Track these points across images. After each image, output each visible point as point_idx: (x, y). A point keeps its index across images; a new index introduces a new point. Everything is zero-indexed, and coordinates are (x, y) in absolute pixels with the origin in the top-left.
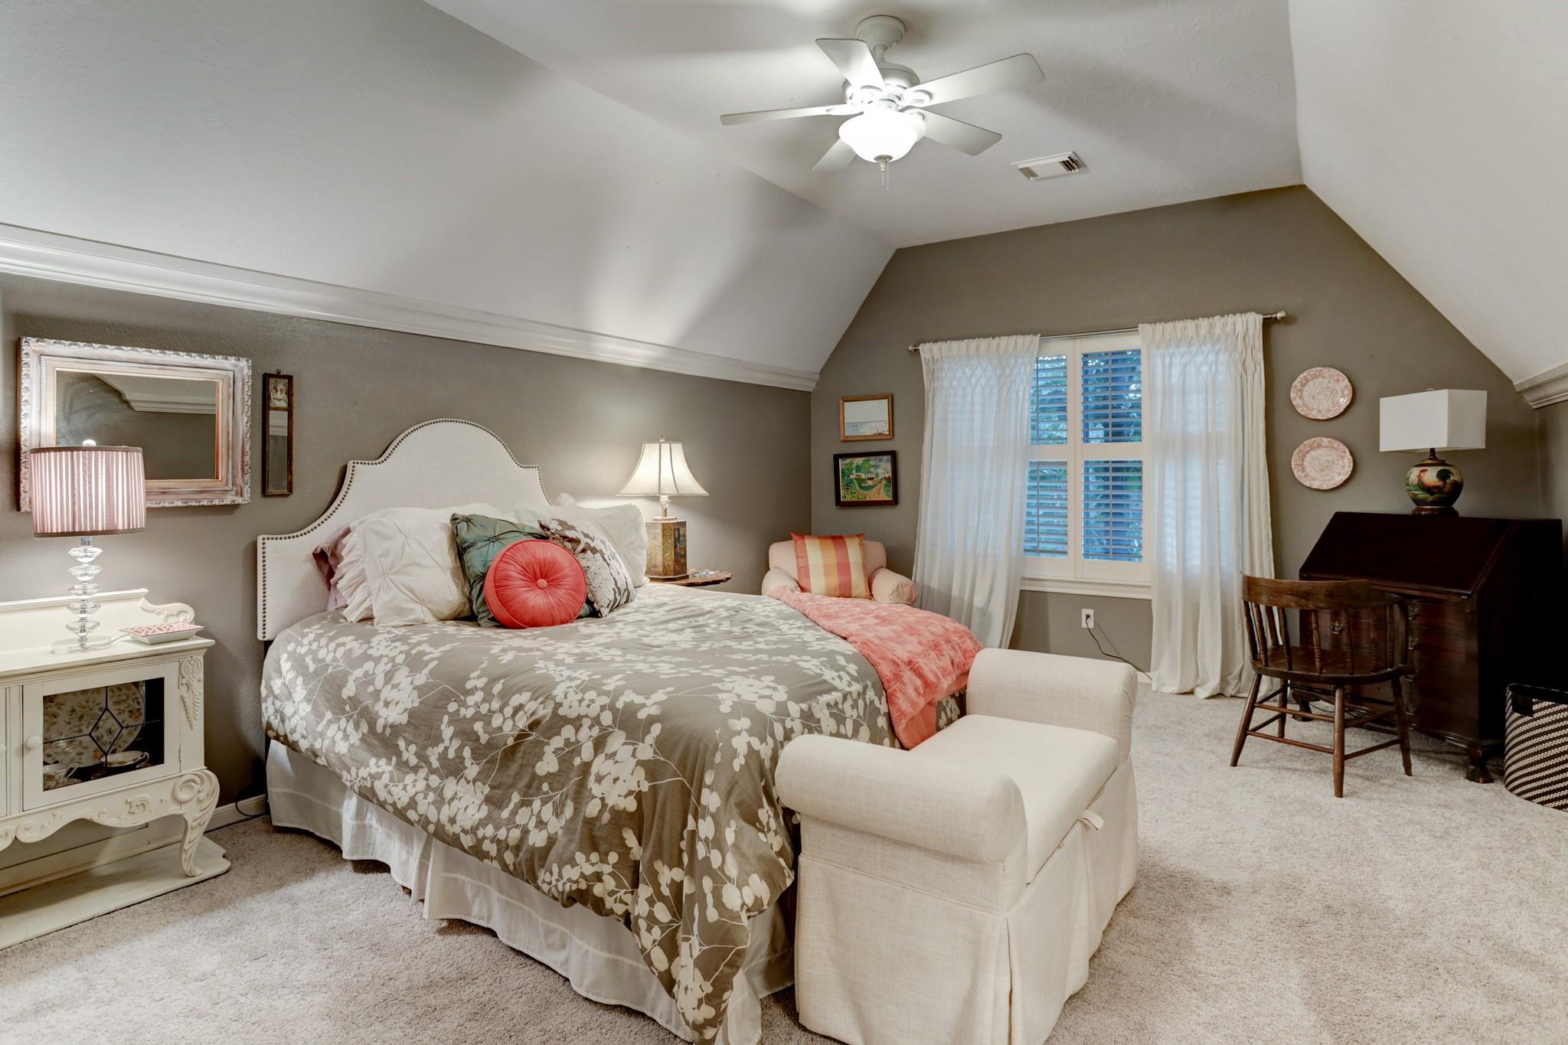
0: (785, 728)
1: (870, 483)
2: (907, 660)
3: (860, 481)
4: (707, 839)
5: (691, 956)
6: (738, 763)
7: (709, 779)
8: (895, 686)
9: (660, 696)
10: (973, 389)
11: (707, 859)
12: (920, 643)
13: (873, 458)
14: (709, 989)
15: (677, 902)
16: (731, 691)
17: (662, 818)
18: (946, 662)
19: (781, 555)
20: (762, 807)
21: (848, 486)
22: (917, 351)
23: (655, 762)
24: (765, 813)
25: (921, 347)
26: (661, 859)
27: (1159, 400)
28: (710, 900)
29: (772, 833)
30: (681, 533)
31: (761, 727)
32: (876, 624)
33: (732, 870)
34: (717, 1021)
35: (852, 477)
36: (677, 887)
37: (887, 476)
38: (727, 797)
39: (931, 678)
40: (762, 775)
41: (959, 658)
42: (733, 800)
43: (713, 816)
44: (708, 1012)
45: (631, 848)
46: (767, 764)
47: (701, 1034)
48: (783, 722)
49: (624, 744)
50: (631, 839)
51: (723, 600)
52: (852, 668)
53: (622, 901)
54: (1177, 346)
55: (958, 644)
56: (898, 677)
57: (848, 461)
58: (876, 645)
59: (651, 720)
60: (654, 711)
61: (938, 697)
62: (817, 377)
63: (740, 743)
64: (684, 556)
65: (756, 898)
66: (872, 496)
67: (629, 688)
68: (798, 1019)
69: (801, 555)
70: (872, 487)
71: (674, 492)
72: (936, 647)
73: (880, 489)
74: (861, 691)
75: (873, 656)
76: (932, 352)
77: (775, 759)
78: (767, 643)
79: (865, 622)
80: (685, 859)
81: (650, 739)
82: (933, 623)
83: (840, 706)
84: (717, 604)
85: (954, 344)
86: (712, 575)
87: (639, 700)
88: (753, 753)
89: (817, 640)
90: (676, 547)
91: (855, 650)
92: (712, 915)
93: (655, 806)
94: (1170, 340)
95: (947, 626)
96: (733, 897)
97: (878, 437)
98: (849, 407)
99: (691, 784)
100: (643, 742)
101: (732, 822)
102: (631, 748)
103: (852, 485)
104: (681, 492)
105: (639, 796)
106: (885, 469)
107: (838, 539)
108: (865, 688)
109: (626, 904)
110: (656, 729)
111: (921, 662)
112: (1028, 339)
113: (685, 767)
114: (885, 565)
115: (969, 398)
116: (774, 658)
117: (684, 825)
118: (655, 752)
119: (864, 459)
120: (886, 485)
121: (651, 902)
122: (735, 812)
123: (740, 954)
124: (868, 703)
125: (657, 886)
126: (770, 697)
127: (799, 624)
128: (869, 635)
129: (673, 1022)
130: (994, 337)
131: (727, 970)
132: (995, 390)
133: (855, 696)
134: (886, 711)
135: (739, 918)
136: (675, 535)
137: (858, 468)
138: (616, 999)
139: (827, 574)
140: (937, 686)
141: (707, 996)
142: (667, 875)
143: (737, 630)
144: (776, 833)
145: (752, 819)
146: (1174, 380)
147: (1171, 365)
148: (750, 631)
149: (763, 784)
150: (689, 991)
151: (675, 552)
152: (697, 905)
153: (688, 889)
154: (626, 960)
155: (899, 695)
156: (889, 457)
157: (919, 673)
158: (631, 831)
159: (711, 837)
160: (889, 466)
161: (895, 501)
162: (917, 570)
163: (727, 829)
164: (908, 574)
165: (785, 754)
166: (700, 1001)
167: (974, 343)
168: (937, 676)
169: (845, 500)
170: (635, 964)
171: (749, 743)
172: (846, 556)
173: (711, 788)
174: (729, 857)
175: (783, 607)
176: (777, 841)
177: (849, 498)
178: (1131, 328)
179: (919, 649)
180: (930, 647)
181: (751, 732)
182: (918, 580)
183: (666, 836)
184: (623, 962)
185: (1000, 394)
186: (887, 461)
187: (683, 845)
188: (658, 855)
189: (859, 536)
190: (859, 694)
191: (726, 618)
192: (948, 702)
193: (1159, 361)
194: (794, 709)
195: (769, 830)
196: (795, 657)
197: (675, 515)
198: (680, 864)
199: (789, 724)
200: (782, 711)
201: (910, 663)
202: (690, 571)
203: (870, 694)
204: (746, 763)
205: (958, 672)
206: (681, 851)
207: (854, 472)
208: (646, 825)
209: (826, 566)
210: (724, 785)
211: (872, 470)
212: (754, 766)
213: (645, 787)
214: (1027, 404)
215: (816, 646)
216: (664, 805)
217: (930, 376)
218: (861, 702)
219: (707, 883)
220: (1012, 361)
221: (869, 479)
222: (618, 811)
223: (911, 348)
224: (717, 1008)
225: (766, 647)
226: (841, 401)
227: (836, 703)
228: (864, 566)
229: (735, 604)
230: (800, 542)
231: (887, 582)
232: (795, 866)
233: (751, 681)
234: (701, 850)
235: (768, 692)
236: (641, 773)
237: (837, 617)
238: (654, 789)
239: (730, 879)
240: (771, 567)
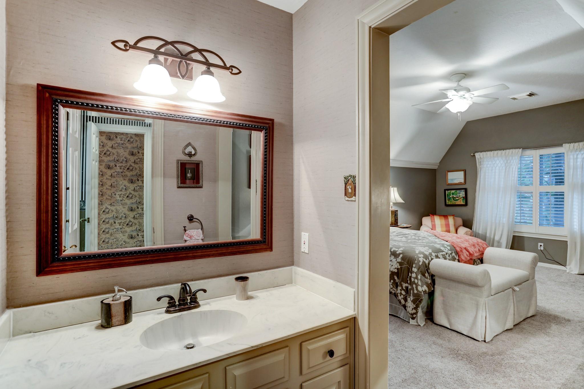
0: (431, 258)
1: (457, 198)
2: (464, 247)
3: (453, 198)
4: (414, 277)
5: (411, 300)
6: (421, 263)
7: (414, 266)
8: (460, 253)
9: (401, 249)
10: (495, 168)
11: (414, 281)
12: (469, 244)
13: (458, 190)
14: (415, 306)
15: (407, 290)
16: (418, 249)
17: (403, 273)
18: (477, 250)
19: (426, 221)
20: (426, 273)
21: (449, 199)
22: (474, 155)
23: (401, 262)
24: (427, 275)
25: (476, 154)
26: (403, 282)
27: (572, 171)
28: (415, 289)
29: (428, 279)
30: (397, 213)
31: (426, 257)
32: (457, 239)
33: (420, 283)
34: (416, 313)
35: (450, 196)
36: (407, 288)
37: (463, 196)
38: (418, 269)
39: (471, 252)
40: (426, 267)
41: (481, 249)
42: (419, 270)
43: (415, 273)
44: (414, 311)
45: (396, 280)
46: (427, 265)
47: (413, 316)
48: (431, 257)
49: (394, 258)
50: (396, 278)
51: (411, 231)
52: (449, 248)
53: (394, 290)
54: (580, 151)
55: (481, 246)
56: (461, 251)
57: (449, 191)
58: (456, 243)
59: (400, 254)
60: (401, 252)
61: (474, 258)
62: (439, 164)
63: (421, 259)
64: (397, 220)
65: (425, 290)
66: (458, 203)
67: (394, 247)
68: (434, 321)
69: (433, 221)
70: (458, 200)
71: (395, 202)
72: (474, 245)
73: (461, 200)
74: (451, 253)
75: (454, 245)
76: (480, 155)
77: (429, 264)
78: (426, 241)
79: (453, 238)
80: (409, 282)
81: (400, 257)
82: (475, 240)
83: (445, 255)
84: (410, 232)
85: (488, 153)
86: (405, 225)
87: (396, 250)
88: (424, 262)
89: (439, 241)
90: (395, 217)
91: (450, 244)
92: (415, 292)
93: (401, 272)
94: (577, 149)
95: (478, 241)
96: (420, 289)
97: (460, 184)
98: (450, 174)
99: (410, 267)
100: (398, 258)
101: (419, 275)
102: (396, 259)
103: (451, 199)
104: (397, 202)
105: (398, 269)
106: (462, 194)
107: (446, 217)
108: (452, 253)
109: (395, 291)
110: (401, 256)
111: (469, 248)
112: (517, 150)
113: (408, 263)
114: (462, 225)
115: (494, 171)
116: (428, 244)
117: (408, 275)
118: (401, 260)
119: (455, 191)
120: (463, 199)
121: (401, 290)
122: (420, 273)
123: (422, 300)
124: (453, 256)
125: (402, 287)
126: (428, 251)
127: (434, 238)
128: (454, 241)
129: (405, 318)
130: (503, 150)
131: (419, 303)
132: (504, 168)
133: (449, 254)
134: (458, 259)
135: (421, 293)
136: (395, 214)
137: (453, 194)
138: (391, 313)
139: (442, 227)
140: (473, 255)
141: (414, 308)
142: (405, 285)
143: (417, 238)
144: (429, 279)
145: (424, 275)
146: (578, 163)
147: (577, 158)
148: (420, 239)
149: (426, 269)
150: (410, 307)
151: (395, 219)
152: (412, 291)
153: (409, 287)
154: (394, 305)
155: (462, 255)
156: (464, 190)
157: (468, 251)
158: (396, 276)
159: (415, 277)
160: (464, 193)
161: (466, 205)
162: (474, 227)
163: (419, 276)
164: (471, 228)
165: (431, 263)
166: (413, 309)
167: (496, 152)
168: (473, 252)
169: (448, 204)
170: (396, 305)
171: (423, 260)
172: (448, 222)
173: (415, 268)
174: (419, 281)
175: (429, 234)
176: (429, 281)
177: (449, 203)
178: (561, 145)
179: (469, 245)
180: (472, 245)
181: (423, 258)
182: (474, 230)
183: (404, 277)
184: (393, 305)
185: (506, 169)
186: (463, 191)
187: (408, 279)
188: (402, 281)
189: (453, 215)
190: (450, 254)
191: (413, 236)
192: (477, 260)
193: (572, 157)
194: (434, 254)
195: (428, 278)
196: (433, 244)
197: (394, 208)
198: (407, 283)
199: (432, 257)
200: (431, 254)
201: (465, 248)
202: (399, 224)
203: (453, 254)
204: (422, 264)
205: (481, 253)
206: (408, 280)
207: (451, 195)
208: (399, 275)
209: (441, 225)
210: (417, 267)
211: (458, 194)
212: (424, 264)
213: (399, 267)
214: (516, 173)
215: (439, 242)
216: (404, 271)
217: (479, 164)
218: (451, 256)
219: (414, 286)
220: (511, 158)
221: (457, 197)
222: (393, 272)
223: (472, 154)
224: (416, 311)
225: (425, 242)
226: (447, 172)
227: (444, 255)
228: (455, 225)
229: (415, 232)
230: (433, 217)
231: (463, 230)
232: (434, 287)
233: (423, 248)
234: (413, 280)
235: (427, 250)
236: (398, 264)
237: (444, 237)
238: (401, 268)
239: (419, 285)
240: (423, 223)
